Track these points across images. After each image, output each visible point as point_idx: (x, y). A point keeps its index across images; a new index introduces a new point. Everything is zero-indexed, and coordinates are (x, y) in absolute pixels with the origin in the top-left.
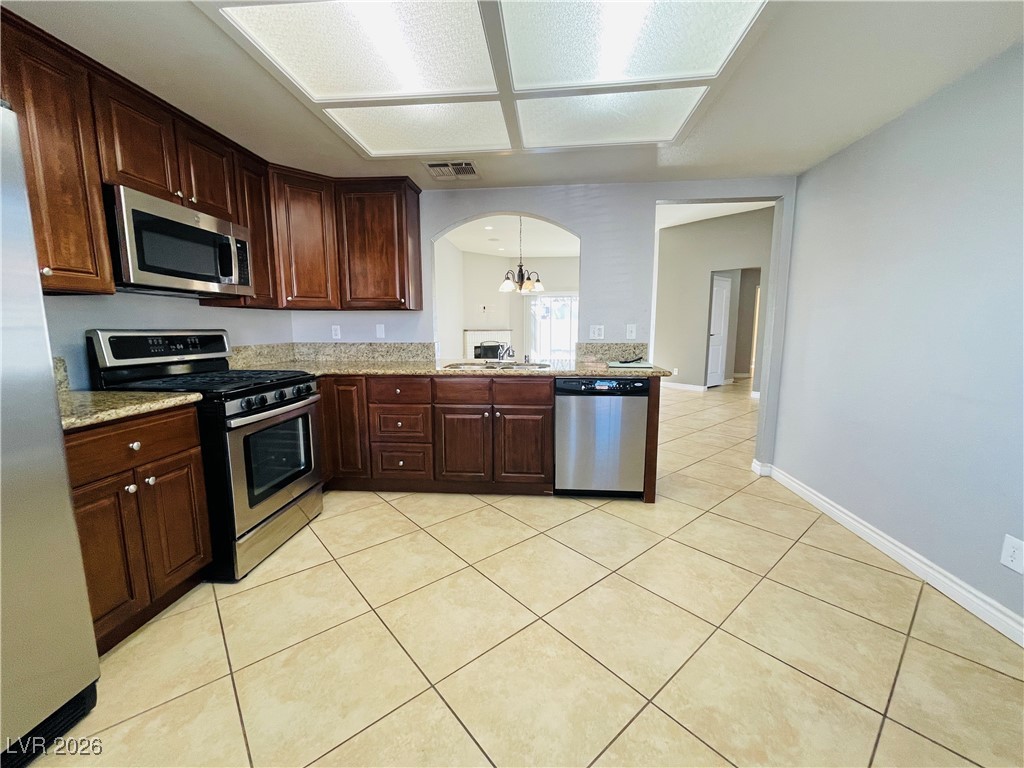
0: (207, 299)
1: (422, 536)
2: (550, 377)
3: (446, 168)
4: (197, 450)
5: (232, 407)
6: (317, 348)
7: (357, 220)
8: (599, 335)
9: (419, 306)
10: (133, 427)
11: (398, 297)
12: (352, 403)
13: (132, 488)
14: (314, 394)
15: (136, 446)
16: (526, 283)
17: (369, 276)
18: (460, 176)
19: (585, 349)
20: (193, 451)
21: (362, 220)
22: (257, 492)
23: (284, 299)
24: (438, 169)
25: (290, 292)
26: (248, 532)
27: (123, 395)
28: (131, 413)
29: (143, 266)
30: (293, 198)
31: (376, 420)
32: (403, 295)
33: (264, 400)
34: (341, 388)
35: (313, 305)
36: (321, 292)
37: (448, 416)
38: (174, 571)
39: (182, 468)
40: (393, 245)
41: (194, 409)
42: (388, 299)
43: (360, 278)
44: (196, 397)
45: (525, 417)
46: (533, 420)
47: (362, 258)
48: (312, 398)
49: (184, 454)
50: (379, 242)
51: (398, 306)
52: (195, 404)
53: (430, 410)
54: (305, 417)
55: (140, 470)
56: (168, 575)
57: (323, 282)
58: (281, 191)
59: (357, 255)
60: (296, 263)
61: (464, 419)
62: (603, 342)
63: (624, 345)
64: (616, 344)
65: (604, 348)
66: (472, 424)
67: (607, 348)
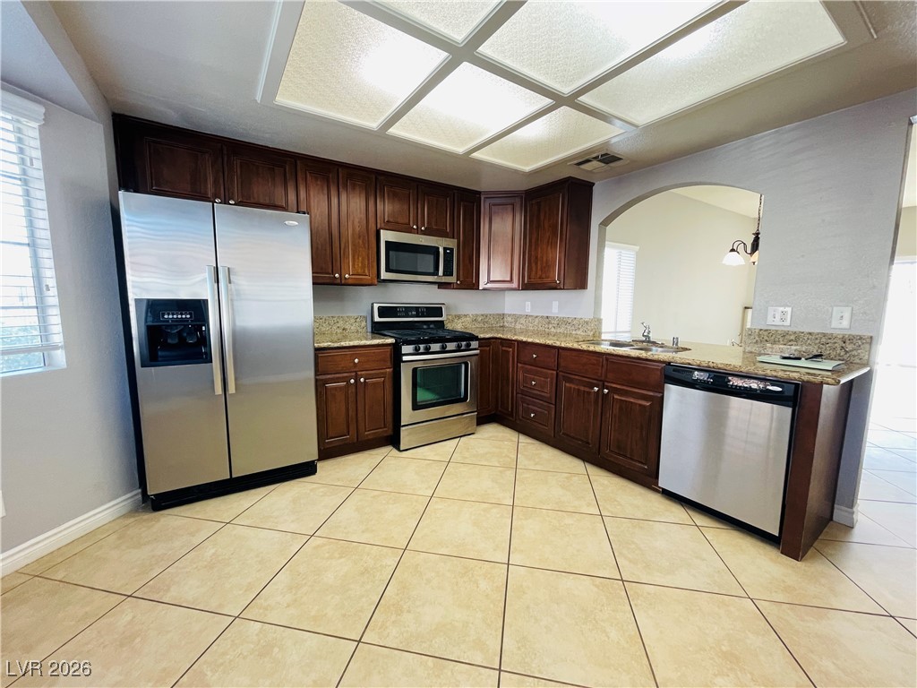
4: (391, 370)
5: (406, 349)
6: (516, 318)
7: (535, 220)
8: (780, 317)
9: (581, 286)
10: (358, 351)
11: (556, 279)
12: (509, 361)
13: (352, 382)
15: (357, 361)
17: (539, 264)
20: (388, 370)
22: (420, 403)
23: (483, 283)
25: (486, 279)
26: (409, 425)
28: (356, 344)
29: (388, 270)
30: (495, 212)
31: (521, 377)
32: (559, 277)
33: (429, 348)
37: (568, 385)
38: (371, 431)
39: (381, 377)
40: (557, 237)
42: (549, 280)
43: (534, 265)
44: (392, 341)
45: (632, 400)
46: (640, 405)
47: (536, 250)
49: (383, 370)
50: (548, 235)
51: (556, 286)
52: (391, 345)
53: (555, 376)
54: (467, 363)
55: (359, 373)
56: (366, 432)
57: (509, 270)
59: (533, 246)
61: (579, 390)
62: (786, 329)
63: (824, 335)
64: (810, 334)
65: (787, 337)
66: (586, 395)
67: (792, 337)
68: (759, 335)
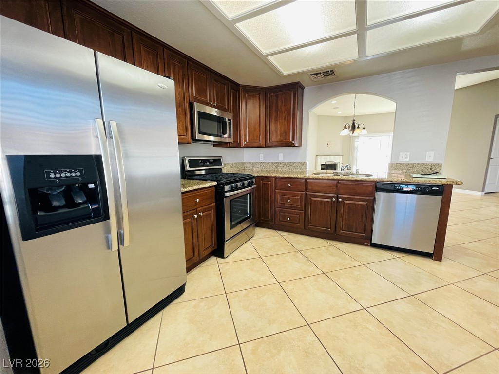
0: (217, 144)
1: (298, 254)
2: (373, 181)
3: (319, 75)
4: (214, 204)
5: (227, 188)
6: (253, 164)
7: (274, 105)
8: (405, 158)
9: (300, 145)
10: (197, 193)
11: (291, 140)
12: (268, 189)
13: (196, 216)
14: (254, 184)
15: (198, 200)
16: (357, 130)
17: (278, 132)
18: (326, 78)
19: (395, 166)
20: (213, 204)
21: (277, 105)
22: (233, 223)
23: (243, 143)
24: (315, 76)
25: (245, 141)
26: (229, 239)
27: (193, 181)
28: (197, 188)
30: (248, 99)
31: (278, 197)
32: (293, 139)
33: (237, 186)
34: (264, 182)
35: (254, 146)
36: (257, 140)
37: (313, 199)
38: (206, 249)
39: (210, 210)
40: (290, 116)
41: (214, 188)
42: (286, 141)
43: (274, 132)
44: (215, 183)
45: (356, 202)
46: (361, 204)
47: (276, 123)
48: (253, 186)
49: (210, 205)
50: (284, 115)
51: (291, 145)
52: (214, 186)
53: (304, 195)
54: (250, 194)
55: (198, 209)
56: (204, 251)
57: (258, 135)
58: (244, 96)
59: (274, 121)
60: (248, 128)
61: (321, 201)
62: (408, 162)
63: (424, 164)
64: (418, 164)
65: (409, 166)
66: (326, 203)
67: (411, 166)
68: (396, 166)
